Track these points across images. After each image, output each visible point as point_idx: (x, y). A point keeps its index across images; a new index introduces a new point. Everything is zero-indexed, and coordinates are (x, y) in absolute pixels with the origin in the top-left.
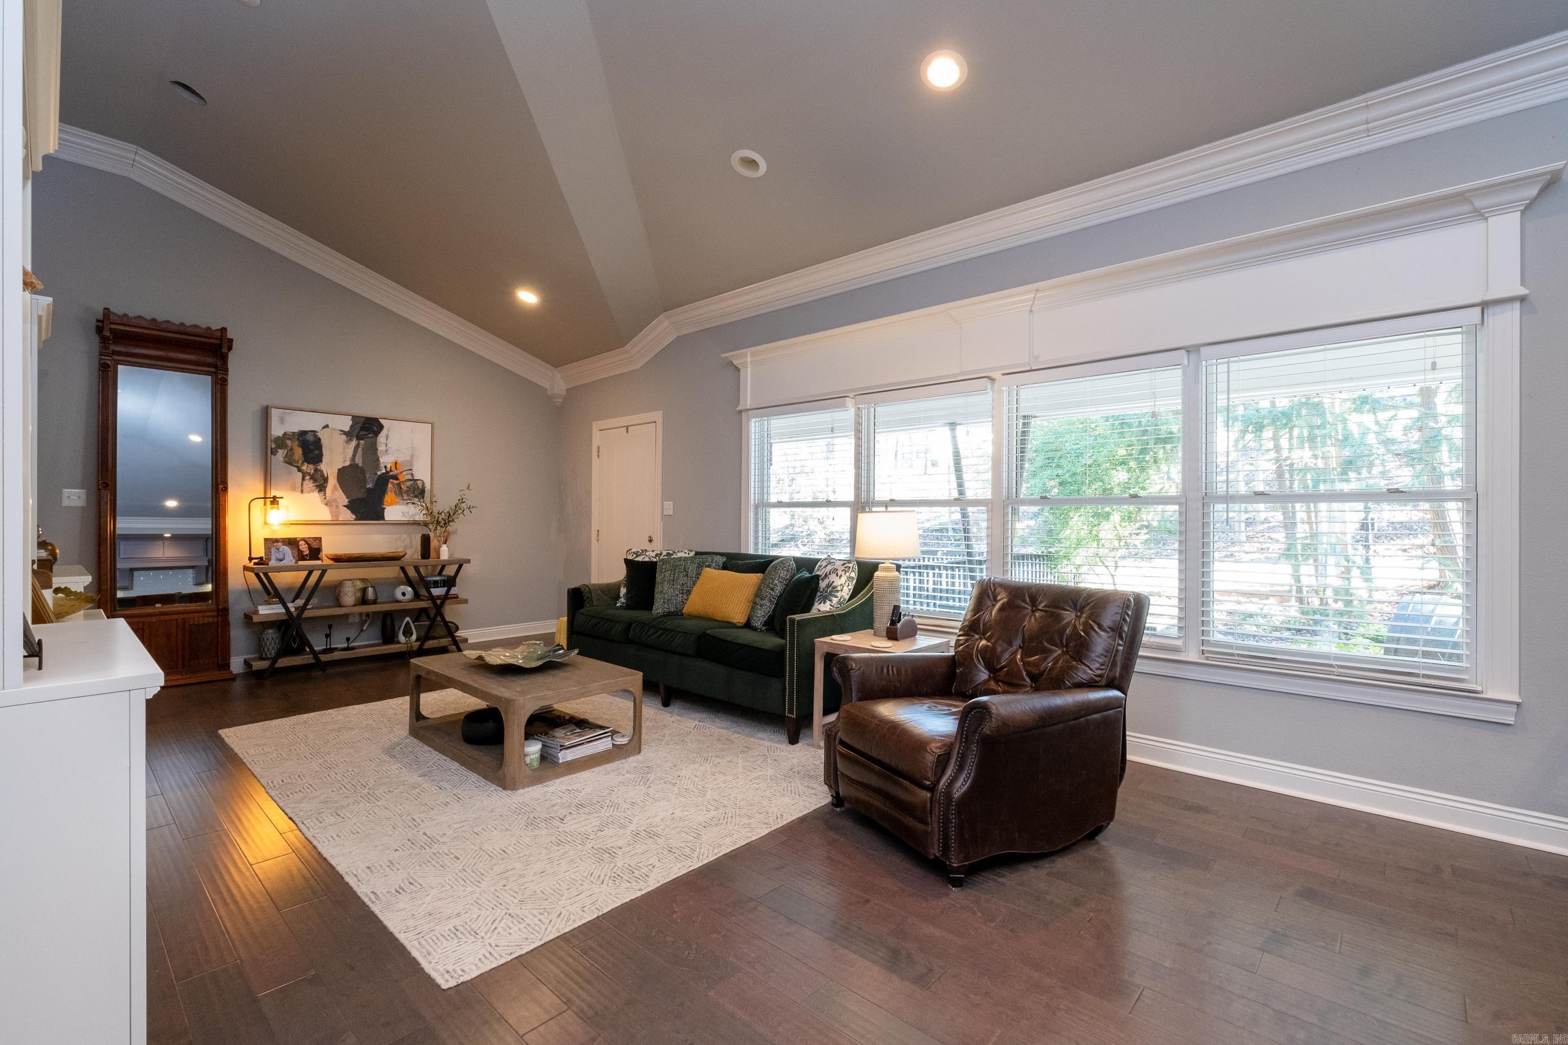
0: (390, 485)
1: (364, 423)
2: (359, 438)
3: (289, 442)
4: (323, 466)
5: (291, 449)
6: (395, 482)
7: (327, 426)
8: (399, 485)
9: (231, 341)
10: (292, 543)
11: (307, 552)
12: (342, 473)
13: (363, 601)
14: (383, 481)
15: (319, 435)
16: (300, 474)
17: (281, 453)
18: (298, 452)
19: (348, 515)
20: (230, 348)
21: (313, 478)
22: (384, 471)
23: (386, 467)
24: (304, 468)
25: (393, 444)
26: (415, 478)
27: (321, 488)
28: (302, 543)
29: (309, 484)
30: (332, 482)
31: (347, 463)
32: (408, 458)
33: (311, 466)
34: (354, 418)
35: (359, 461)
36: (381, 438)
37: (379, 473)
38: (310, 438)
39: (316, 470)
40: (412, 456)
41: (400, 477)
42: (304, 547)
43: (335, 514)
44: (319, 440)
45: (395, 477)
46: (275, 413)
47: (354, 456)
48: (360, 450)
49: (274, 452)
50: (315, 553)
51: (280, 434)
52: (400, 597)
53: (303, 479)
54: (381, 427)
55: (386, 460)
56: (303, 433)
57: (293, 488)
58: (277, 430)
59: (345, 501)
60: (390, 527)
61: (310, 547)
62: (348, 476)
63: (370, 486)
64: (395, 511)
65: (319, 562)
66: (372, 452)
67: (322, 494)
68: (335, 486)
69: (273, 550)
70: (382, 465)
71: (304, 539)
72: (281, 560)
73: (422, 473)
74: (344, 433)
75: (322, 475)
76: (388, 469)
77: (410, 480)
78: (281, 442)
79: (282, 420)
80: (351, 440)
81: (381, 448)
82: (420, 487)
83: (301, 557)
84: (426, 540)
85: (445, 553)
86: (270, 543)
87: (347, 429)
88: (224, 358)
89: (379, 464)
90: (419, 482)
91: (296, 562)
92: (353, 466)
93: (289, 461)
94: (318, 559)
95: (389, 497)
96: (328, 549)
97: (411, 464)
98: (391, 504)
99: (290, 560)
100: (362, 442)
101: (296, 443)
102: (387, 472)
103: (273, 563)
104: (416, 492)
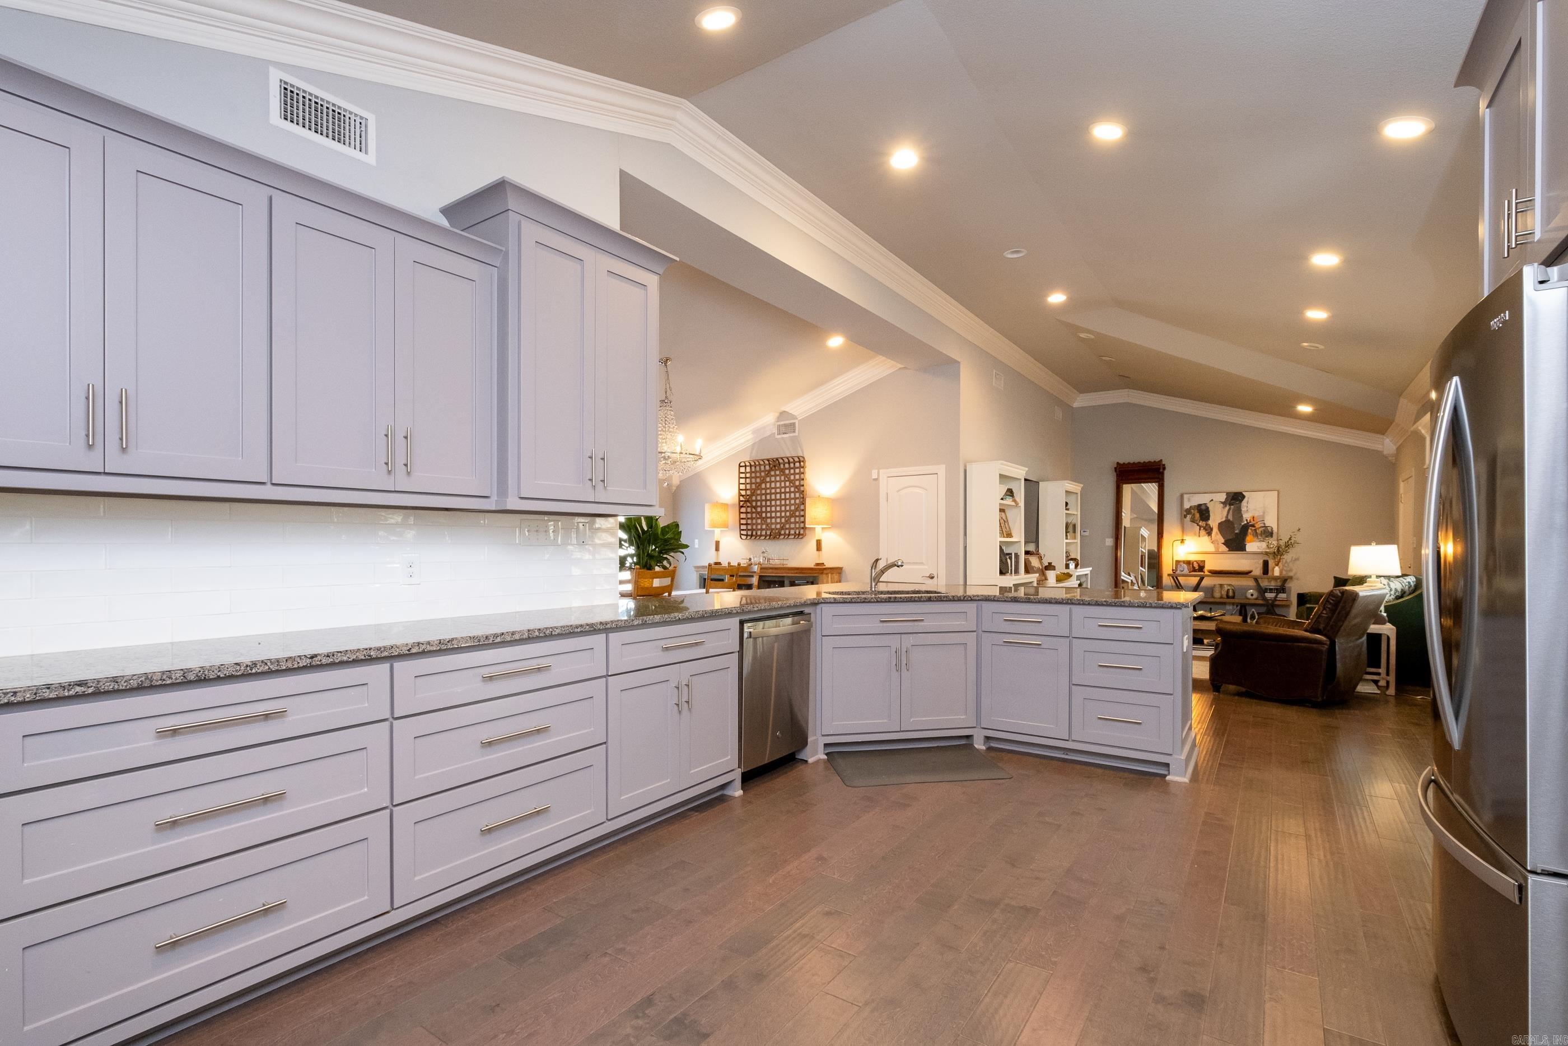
0: (1249, 531)
1: (1233, 496)
2: (1230, 505)
3: (1192, 511)
4: (1210, 522)
5: (1194, 514)
6: (1253, 528)
7: (1212, 500)
8: (1255, 530)
9: (1164, 465)
10: (1188, 563)
11: (1197, 568)
12: (1220, 524)
13: (1228, 597)
14: (1245, 529)
15: (1208, 505)
16: (1198, 527)
17: (1189, 517)
18: (1197, 515)
19: (1224, 548)
20: (1164, 469)
21: (1205, 529)
22: (1246, 522)
23: (1247, 520)
24: (1200, 524)
25: (1251, 506)
26: (1267, 525)
27: (1209, 534)
28: (1195, 563)
29: (1203, 532)
30: (1215, 530)
31: (1224, 519)
32: (1261, 514)
33: (1204, 522)
34: (1228, 494)
35: (1230, 517)
36: (1244, 503)
37: (1242, 524)
38: (1203, 507)
39: (1207, 524)
40: (1264, 513)
41: (1257, 526)
42: (1196, 566)
43: (1217, 548)
44: (1208, 508)
45: (1253, 526)
46: (1185, 496)
47: (1227, 515)
48: (1231, 512)
49: (1185, 517)
50: (1201, 568)
51: (1188, 507)
52: (1249, 596)
53: (1200, 529)
54: (1244, 497)
55: (1247, 516)
56: (1200, 505)
57: (1195, 534)
58: (1187, 506)
59: (1223, 541)
60: (1249, 555)
61: (1199, 566)
62: (1225, 527)
63: (1237, 531)
64: (1253, 545)
65: (1202, 573)
66: (1238, 512)
67: (1210, 537)
68: (1217, 532)
69: (1179, 566)
70: (1244, 519)
71: (1196, 561)
72: (1182, 571)
73: (1271, 522)
74: (1222, 503)
75: (1210, 527)
76: (1249, 521)
77: (1263, 527)
78: (1188, 511)
79: (1189, 500)
80: (1226, 506)
81: (1244, 509)
82: (1270, 530)
83: (1194, 570)
84: (1266, 564)
85: (1277, 572)
86: (1178, 562)
87: (1223, 500)
88: (1162, 474)
89: (1242, 519)
90: (1268, 528)
91: (1190, 572)
92: (1227, 521)
93: (1193, 521)
94: (1203, 572)
95: (1249, 538)
96: (1208, 567)
97: (1263, 516)
98: (1250, 542)
99: (1186, 571)
100: (1232, 507)
101: (1196, 511)
102: (1248, 523)
103: (1178, 572)
104: (1267, 533)
